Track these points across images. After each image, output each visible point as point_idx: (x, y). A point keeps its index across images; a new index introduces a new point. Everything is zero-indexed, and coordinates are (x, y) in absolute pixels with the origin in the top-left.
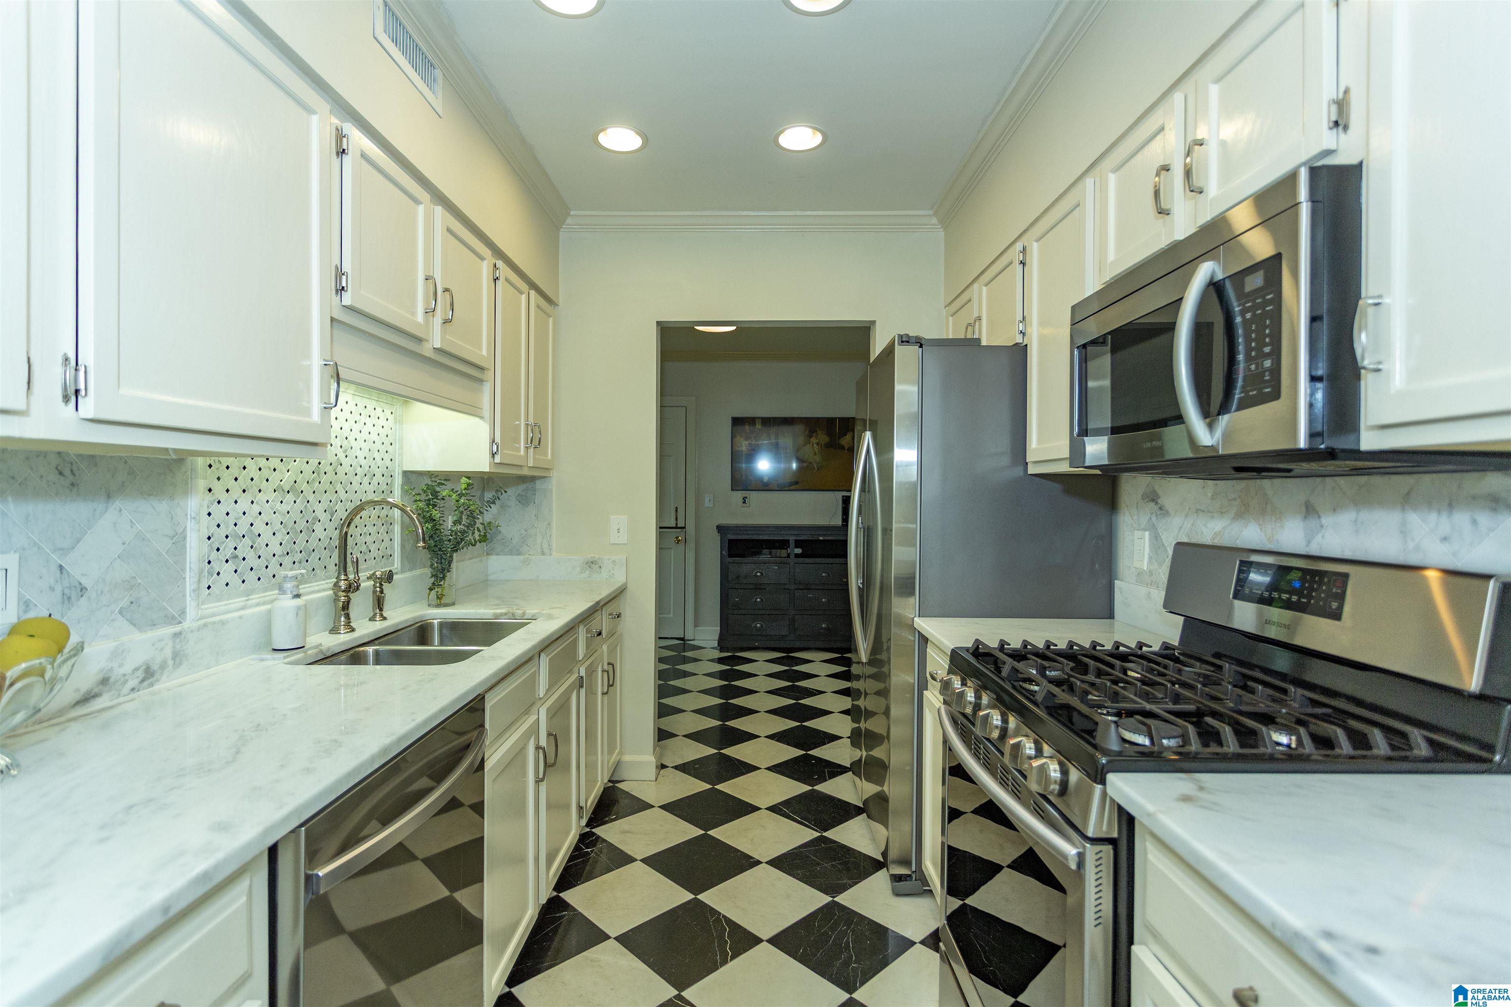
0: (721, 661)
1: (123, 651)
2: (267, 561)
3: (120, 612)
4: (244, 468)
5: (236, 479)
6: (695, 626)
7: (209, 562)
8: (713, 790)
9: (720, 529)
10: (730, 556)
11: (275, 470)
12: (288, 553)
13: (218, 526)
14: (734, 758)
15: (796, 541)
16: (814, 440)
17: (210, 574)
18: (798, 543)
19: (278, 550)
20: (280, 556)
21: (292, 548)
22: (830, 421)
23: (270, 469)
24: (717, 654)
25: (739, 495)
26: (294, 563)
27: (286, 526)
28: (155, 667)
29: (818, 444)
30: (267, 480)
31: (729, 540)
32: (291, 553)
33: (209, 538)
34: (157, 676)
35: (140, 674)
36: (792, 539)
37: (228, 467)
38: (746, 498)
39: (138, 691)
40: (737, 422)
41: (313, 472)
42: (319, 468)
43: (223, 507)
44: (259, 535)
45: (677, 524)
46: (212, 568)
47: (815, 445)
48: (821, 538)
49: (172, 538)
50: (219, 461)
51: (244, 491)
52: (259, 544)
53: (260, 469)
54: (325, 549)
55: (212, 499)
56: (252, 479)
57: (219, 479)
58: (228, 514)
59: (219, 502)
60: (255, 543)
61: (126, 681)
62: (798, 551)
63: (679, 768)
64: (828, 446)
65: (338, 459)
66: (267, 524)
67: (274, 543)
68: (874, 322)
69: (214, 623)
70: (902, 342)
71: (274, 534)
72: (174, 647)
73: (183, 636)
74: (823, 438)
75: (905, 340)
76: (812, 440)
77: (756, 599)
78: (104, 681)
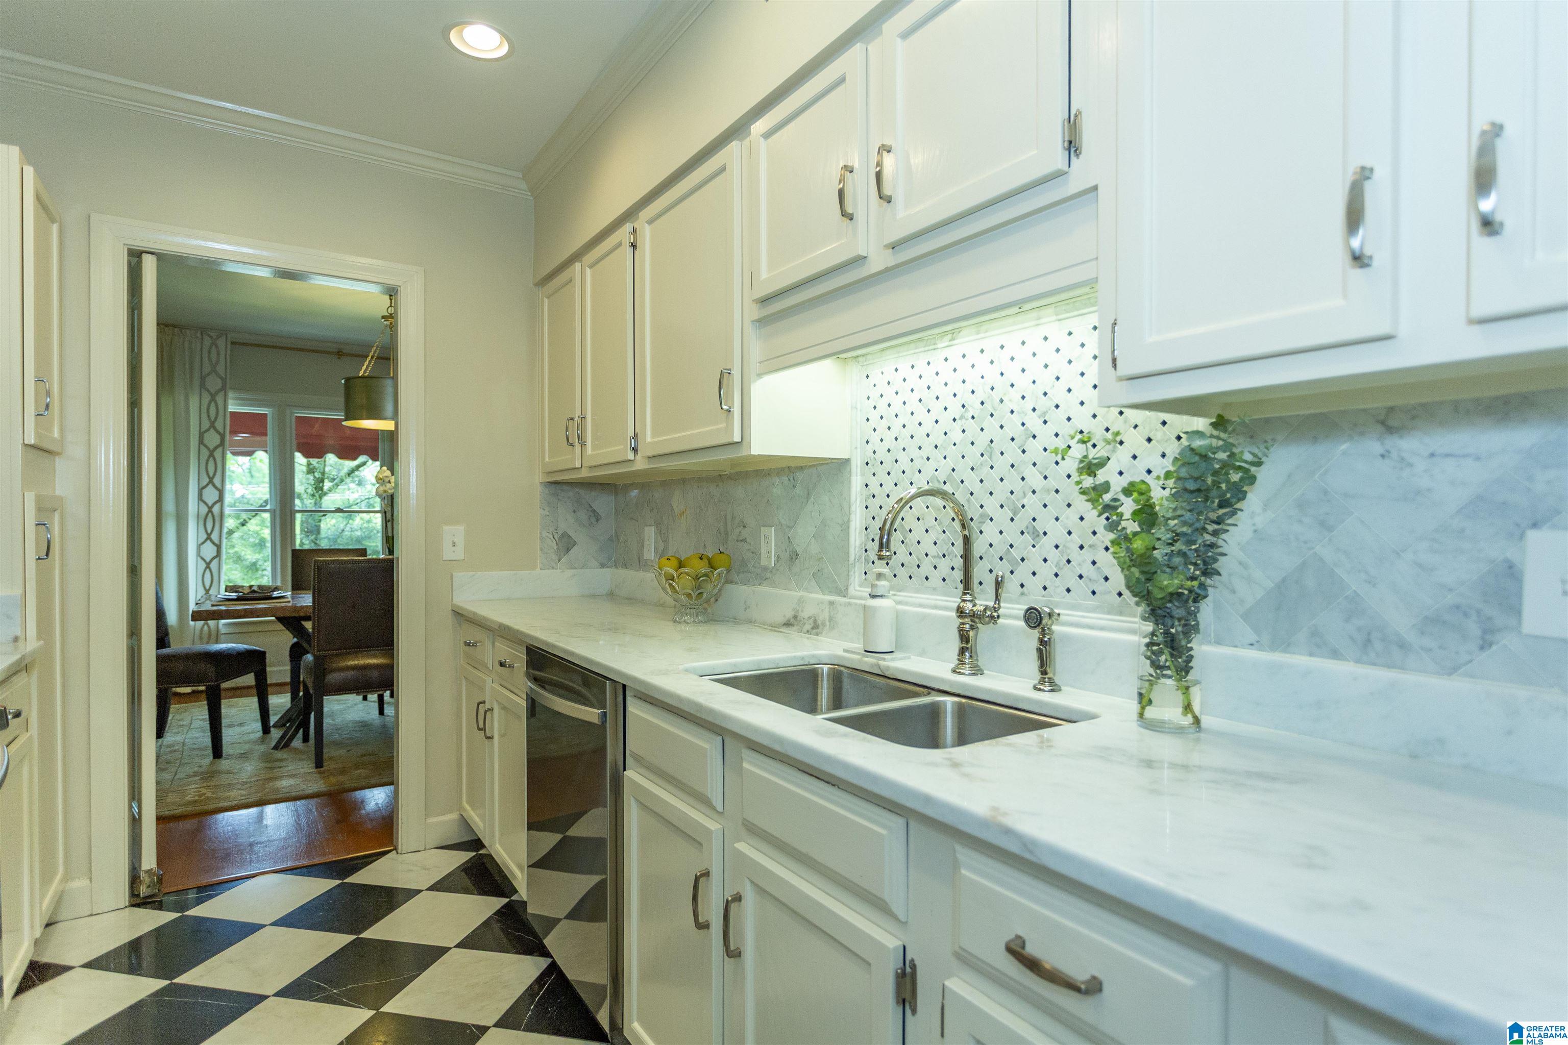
1: (803, 601)
2: (919, 559)
3: (813, 575)
4: (896, 461)
5: (889, 473)
7: (866, 551)
11: (928, 459)
12: (944, 556)
13: (874, 518)
17: (867, 561)
19: (933, 550)
20: (934, 557)
21: (950, 550)
23: (923, 458)
26: (953, 568)
27: (941, 523)
28: (819, 622)
30: (920, 471)
32: (949, 555)
33: (866, 529)
34: (820, 628)
35: (812, 621)
37: (882, 463)
39: (811, 634)
41: (982, 455)
42: (991, 448)
43: (877, 502)
44: (910, 531)
46: (868, 556)
49: (841, 526)
50: (874, 458)
51: (896, 485)
52: (910, 540)
53: (912, 460)
54: (1001, 559)
55: (868, 494)
56: (904, 472)
57: (874, 474)
58: (881, 507)
59: (874, 496)
60: (906, 539)
61: (804, 624)
65: (1027, 429)
66: (918, 519)
67: (928, 540)
69: (856, 604)
71: (927, 531)
72: (829, 612)
73: (835, 606)
78: (795, 617)
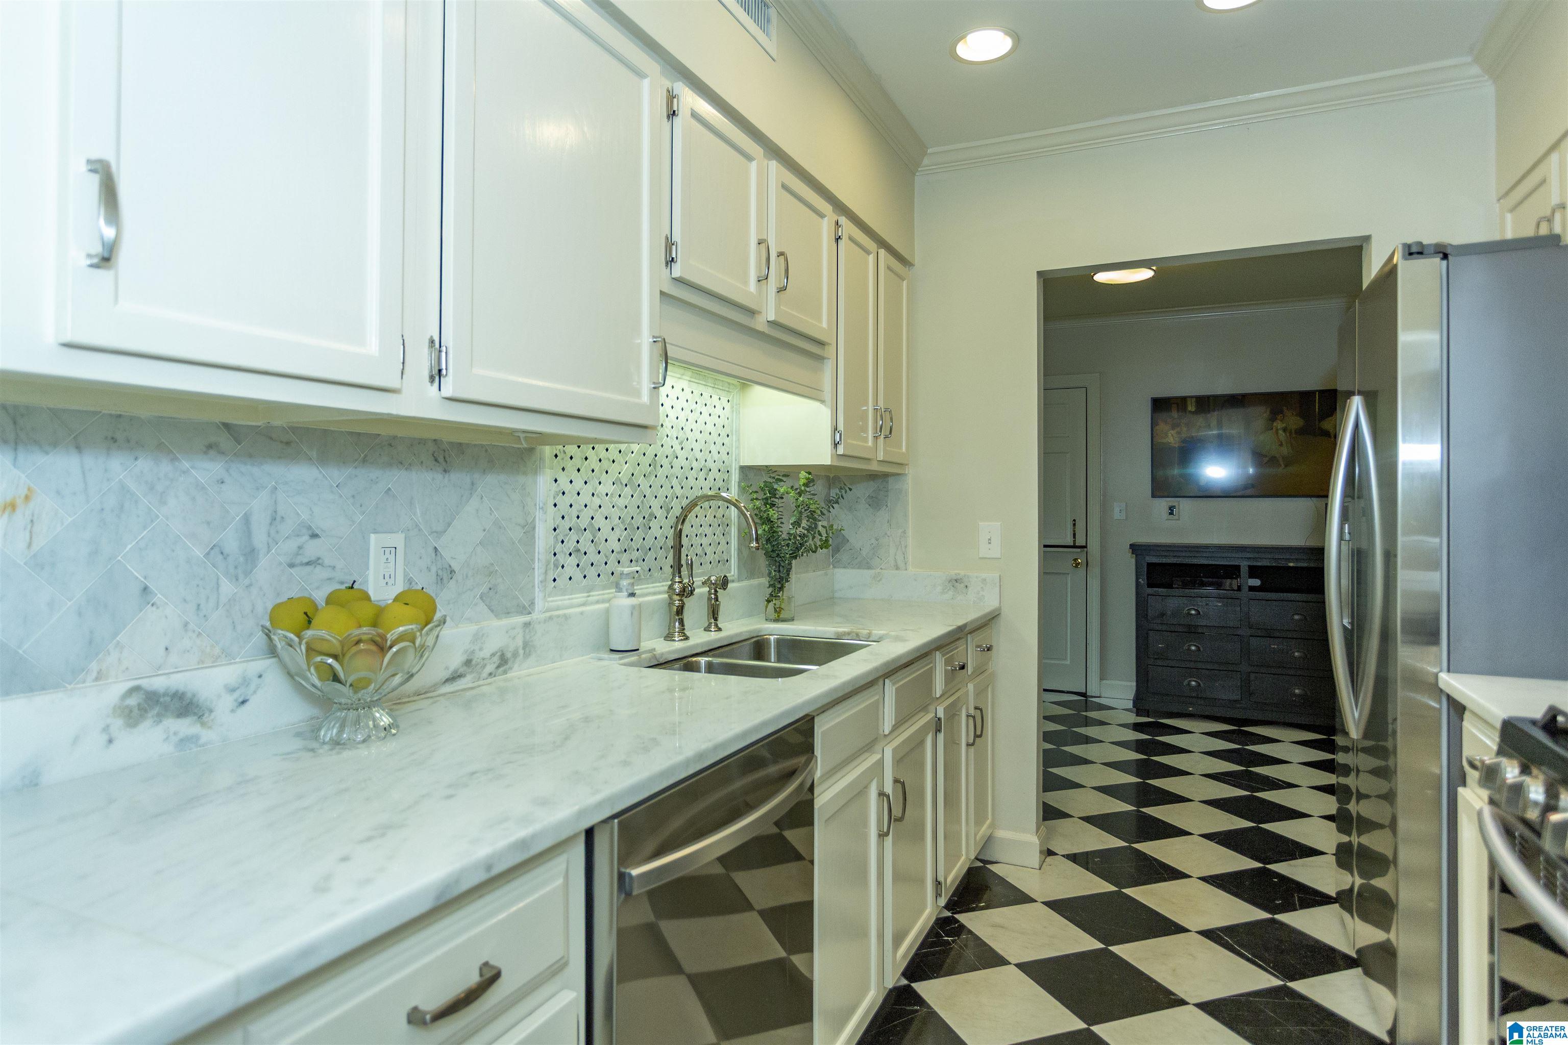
0: (1137, 727)
1: (483, 635)
2: (606, 557)
3: (481, 598)
4: (586, 459)
5: (579, 470)
6: (1101, 679)
7: (555, 554)
8: (1119, 893)
9: (1134, 548)
10: (1150, 585)
11: (614, 461)
12: (625, 551)
13: (563, 517)
14: (1150, 856)
15: (1250, 567)
16: (1279, 425)
17: (556, 566)
18: (1254, 572)
19: (616, 546)
20: (618, 553)
21: (630, 544)
22: (1305, 397)
23: (609, 460)
24: (1132, 718)
25: (1162, 504)
26: (631, 561)
27: (624, 521)
28: (509, 655)
29: (1285, 430)
30: (607, 472)
31: (1149, 565)
32: (629, 550)
33: (555, 530)
34: (510, 664)
35: (496, 659)
36: (1244, 565)
37: (571, 458)
38: (1174, 507)
39: (495, 676)
40: (1160, 405)
41: (650, 465)
42: (655, 460)
43: (567, 500)
44: (599, 529)
45: (1074, 541)
46: (557, 560)
47: (1281, 432)
48: (1291, 564)
49: (523, 527)
50: (564, 451)
51: (586, 483)
52: (599, 538)
53: (600, 460)
54: (661, 548)
55: (558, 490)
56: (593, 471)
57: (563, 469)
58: (571, 506)
59: (564, 493)
60: (595, 538)
61: (484, 666)
62: (1256, 582)
63: (1073, 858)
64: (1301, 432)
65: (674, 451)
66: (606, 518)
67: (613, 537)
68: (1367, 238)
69: (558, 616)
70: (1411, 254)
71: (613, 529)
72: (524, 637)
73: (532, 626)
74: (1294, 421)
75: (1414, 252)
76: (1275, 424)
77: (1190, 646)
78: (468, 663)
